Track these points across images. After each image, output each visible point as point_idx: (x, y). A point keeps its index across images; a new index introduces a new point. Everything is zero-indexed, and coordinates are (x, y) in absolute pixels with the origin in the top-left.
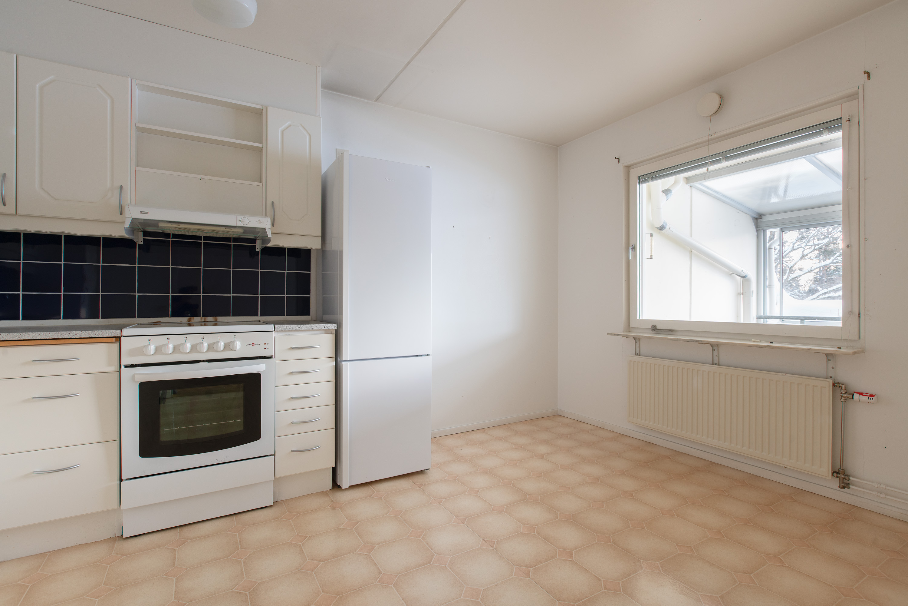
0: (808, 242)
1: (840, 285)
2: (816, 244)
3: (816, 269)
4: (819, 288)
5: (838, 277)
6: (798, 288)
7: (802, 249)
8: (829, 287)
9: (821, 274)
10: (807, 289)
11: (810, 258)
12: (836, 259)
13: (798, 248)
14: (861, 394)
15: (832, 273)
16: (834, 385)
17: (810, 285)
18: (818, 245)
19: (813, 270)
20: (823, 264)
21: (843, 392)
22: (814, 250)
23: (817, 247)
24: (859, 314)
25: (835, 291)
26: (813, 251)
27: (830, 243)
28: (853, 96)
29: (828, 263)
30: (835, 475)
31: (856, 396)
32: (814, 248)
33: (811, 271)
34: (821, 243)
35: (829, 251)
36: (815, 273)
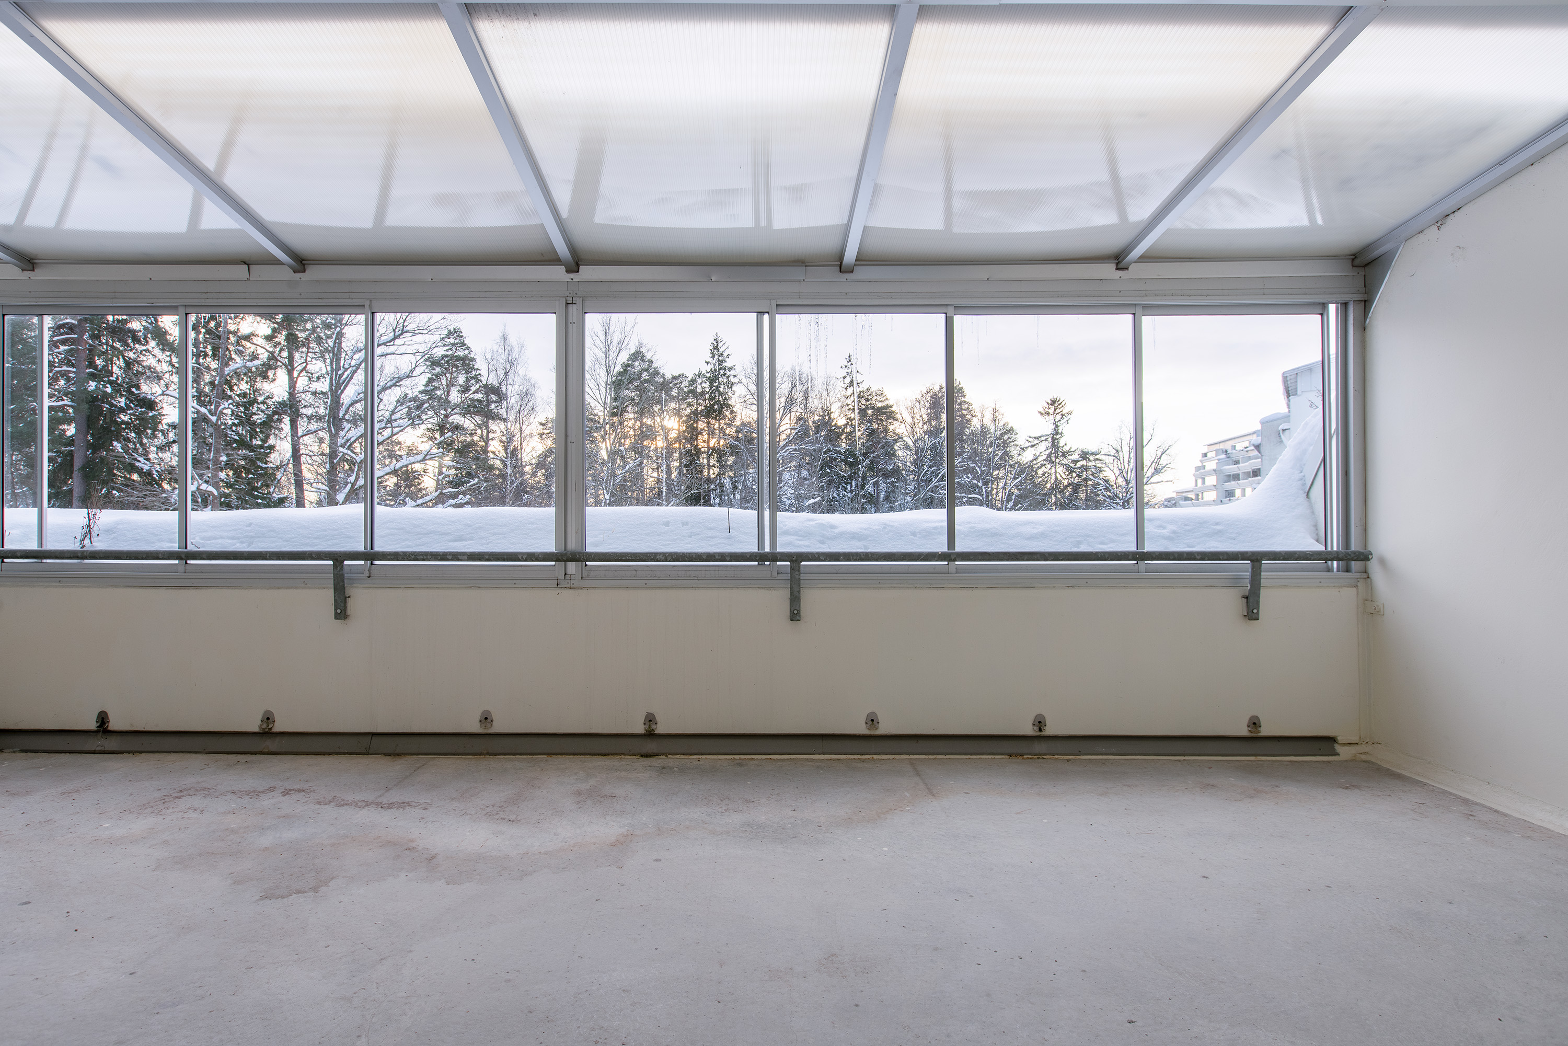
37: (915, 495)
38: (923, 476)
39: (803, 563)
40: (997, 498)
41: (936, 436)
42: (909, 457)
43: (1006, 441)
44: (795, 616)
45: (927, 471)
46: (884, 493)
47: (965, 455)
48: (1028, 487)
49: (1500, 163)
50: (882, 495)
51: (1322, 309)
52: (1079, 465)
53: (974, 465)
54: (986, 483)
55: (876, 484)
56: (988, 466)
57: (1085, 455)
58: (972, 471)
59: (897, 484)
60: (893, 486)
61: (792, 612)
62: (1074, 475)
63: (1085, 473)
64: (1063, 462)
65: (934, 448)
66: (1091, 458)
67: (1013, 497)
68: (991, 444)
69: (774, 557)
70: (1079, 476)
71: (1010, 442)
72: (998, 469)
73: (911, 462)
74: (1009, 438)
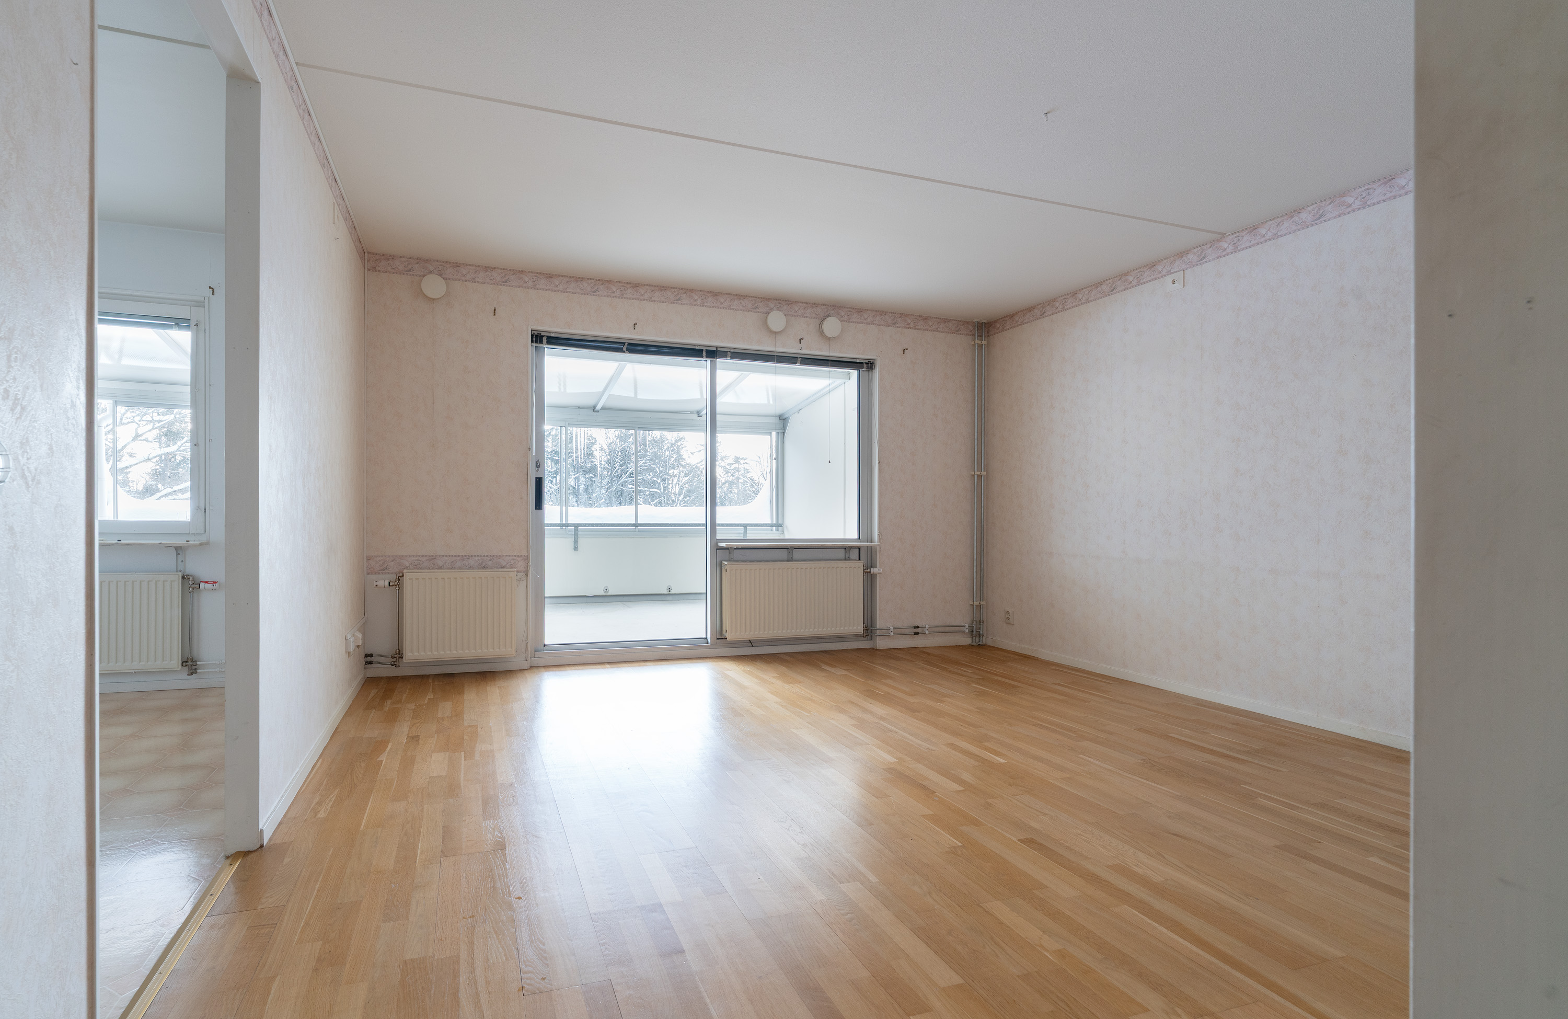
0: (144, 415)
1: (188, 484)
2: (156, 421)
3: (155, 457)
4: (160, 486)
5: (185, 471)
6: (127, 485)
7: (134, 426)
8: (173, 486)
9: (163, 465)
10: (141, 487)
11: (146, 440)
12: (184, 445)
13: (129, 423)
14: (207, 582)
15: (179, 465)
16: (183, 578)
17: (147, 481)
18: (159, 421)
19: (152, 459)
20: (166, 452)
21: (191, 582)
22: (154, 428)
23: (157, 425)
24: (205, 509)
25: (181, 491)
26: (150, 431)
27: (175, 420)
28: (199, 304)
29: (173, 450)
30: (184, 664)
31: (202, 585)
32: (154, 425)
33: (149, 459)
34: (163, 419)
35: (174, 432)
36: (153, 462)
37: (609, 488)
38: (615, 473)
39: (579, 528)
40: (672, 492)
41: (626, 441)
42: (603, 457)
43: (679, 446)
44: (576, 549)
45: (618, 469)
46: (583, 486)
47: (648, 458)
48: (694, 484)
49: (807, 399)
50: (582, 487)
51: (770, 434)
52: (733, 467)
53: (654, 466)
54: (663, 480)
55: (577, 479)
56: (665, 466)
57: (737, 460)
58: (652, 470)
59: (594, 479)
60: (592, 481)
61: (575, 547)
62: (730, 474)
63: (737, 473)
64: (721, 464)
65: (624, 451)
66: (742, 462)
67: (684, 492)
68: (667, 449)
69: (567, 525)
70: (733, 475)
71: (682, 448)
72: (673, 468)
73: (605, 461)
74: (681, 444)
